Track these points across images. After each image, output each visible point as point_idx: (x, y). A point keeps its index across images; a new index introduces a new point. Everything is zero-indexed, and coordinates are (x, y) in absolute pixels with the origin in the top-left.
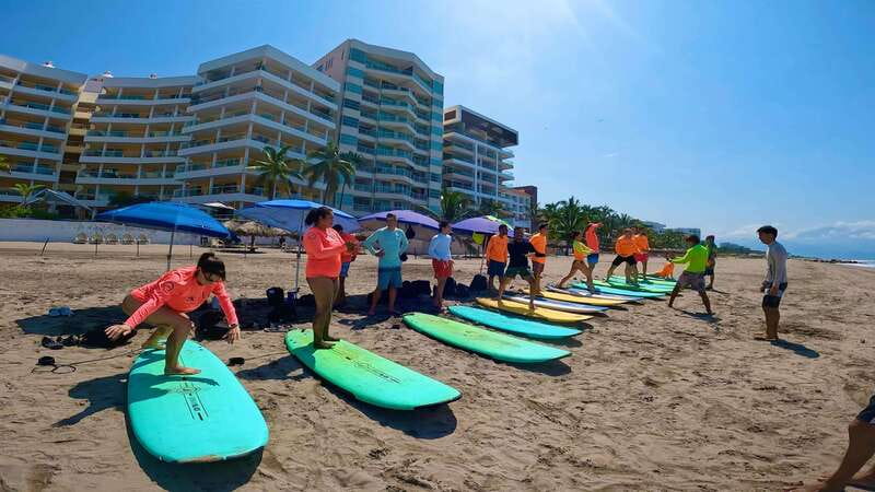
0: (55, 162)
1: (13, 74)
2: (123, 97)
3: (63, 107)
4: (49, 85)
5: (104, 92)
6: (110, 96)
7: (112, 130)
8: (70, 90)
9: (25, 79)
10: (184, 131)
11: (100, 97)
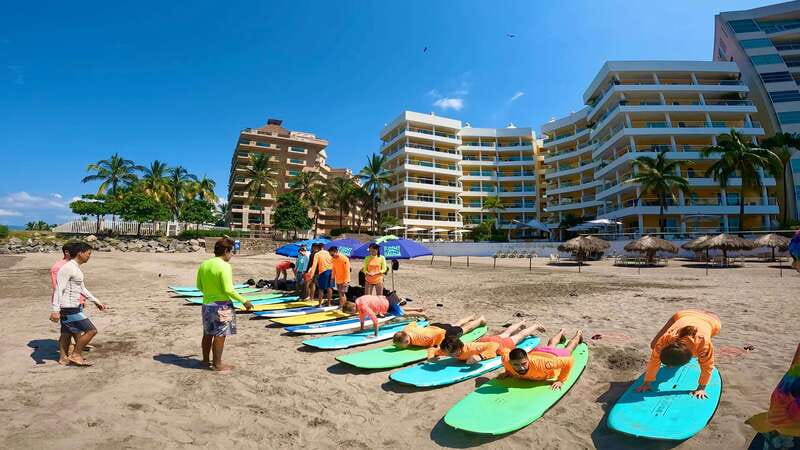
0: (534, 198)
1: (493, 139)
2: (558, 138)
3: (529, 155)
4: (514, 142)
5: (547, 137)
6: (551, 140)
7: (560, 165)
8: (527, 142)
9: (501, 142)
10: (594, 156)
11: (545, 142)
